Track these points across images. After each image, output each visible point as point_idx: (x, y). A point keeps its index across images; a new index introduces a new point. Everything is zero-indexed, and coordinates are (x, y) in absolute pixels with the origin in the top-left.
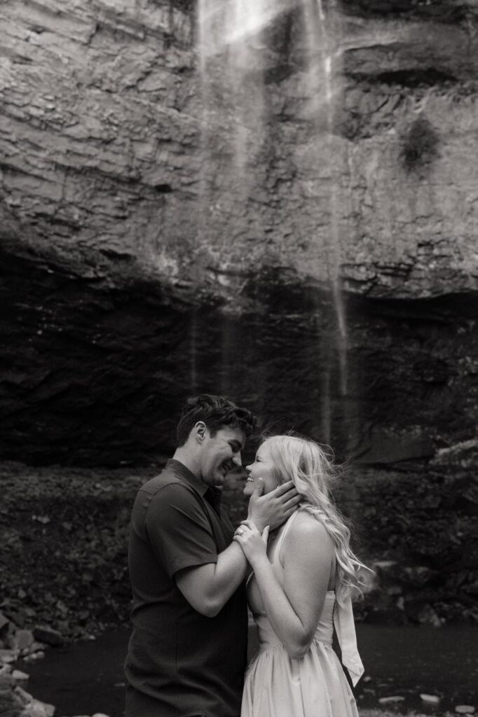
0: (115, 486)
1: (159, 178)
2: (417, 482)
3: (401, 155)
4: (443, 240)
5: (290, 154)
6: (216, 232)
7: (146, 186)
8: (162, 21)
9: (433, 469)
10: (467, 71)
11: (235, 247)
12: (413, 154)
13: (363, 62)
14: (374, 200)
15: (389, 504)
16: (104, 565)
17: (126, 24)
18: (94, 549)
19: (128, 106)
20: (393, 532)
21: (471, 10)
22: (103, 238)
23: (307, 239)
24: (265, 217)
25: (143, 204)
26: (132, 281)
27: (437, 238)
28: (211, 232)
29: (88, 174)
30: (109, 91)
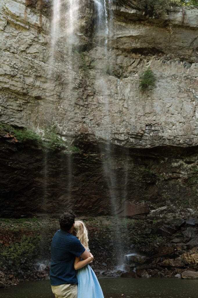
0: (19, 225)
1: (36, 93)
2: (142, 223)
3: (140, 86)
4: (156, 124)
5: (93, 84)
6: (61, 118)
7: (30, 96)
8: (37, 21)
9: (148, 218)
10: (169, 49)
11: (69, 125)
12: (145, 85)
13: (125, 43)
14: (128, 105)
15: (131, 232)
16: (17, 257)
17: (20, 21)
18: (13, 251)
19: (22, 60)
20: (133, 243)
21: (171, 22)
22: (12, 120)
23: (100, 122)
24: (82, 111)
25: (29, 105)
26: (25, 139)
27: (154, 123)
28: (59, 118)
29: (5, 90)
30: (13, 53)
